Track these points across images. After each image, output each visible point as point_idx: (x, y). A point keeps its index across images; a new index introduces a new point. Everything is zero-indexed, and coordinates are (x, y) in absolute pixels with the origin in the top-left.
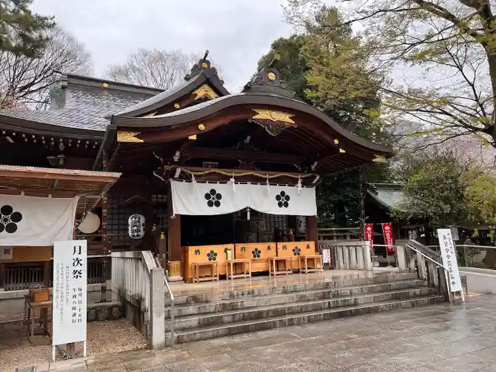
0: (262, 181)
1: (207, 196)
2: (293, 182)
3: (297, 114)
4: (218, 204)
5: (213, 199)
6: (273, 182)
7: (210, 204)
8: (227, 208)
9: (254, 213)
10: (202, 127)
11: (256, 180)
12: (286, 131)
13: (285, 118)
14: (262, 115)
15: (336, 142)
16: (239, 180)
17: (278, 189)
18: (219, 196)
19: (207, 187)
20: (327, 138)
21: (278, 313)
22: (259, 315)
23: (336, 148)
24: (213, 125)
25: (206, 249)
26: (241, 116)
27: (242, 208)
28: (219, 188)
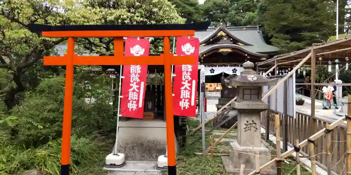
0: (227, 66)
1: (211, 70)
2: (238, 66)
3: (233, 48)
4: (213, 72)
5: (212, 71)
6: (231, 66)
7: (211, 72)
8: (216, 73)
9: (225, 73)
10: (205, 56)
11: (225, 66)
12: (229, 54)
13: (229, 50)
14: (221, 50)
15: (246, 55)
16: (219, 66)
17: (233, 68)
18: (214, 70)
19: (211, 68)
20: (242, 54)
21: (214, 97)
22: (210, 97)
23: (247, 57)
24: (207, 55)
25: (209, 84)
26: (216, 51)
27: (220, 72)
28: (214, 68)
